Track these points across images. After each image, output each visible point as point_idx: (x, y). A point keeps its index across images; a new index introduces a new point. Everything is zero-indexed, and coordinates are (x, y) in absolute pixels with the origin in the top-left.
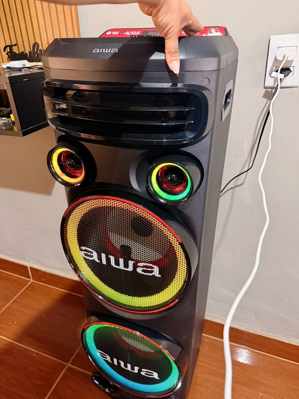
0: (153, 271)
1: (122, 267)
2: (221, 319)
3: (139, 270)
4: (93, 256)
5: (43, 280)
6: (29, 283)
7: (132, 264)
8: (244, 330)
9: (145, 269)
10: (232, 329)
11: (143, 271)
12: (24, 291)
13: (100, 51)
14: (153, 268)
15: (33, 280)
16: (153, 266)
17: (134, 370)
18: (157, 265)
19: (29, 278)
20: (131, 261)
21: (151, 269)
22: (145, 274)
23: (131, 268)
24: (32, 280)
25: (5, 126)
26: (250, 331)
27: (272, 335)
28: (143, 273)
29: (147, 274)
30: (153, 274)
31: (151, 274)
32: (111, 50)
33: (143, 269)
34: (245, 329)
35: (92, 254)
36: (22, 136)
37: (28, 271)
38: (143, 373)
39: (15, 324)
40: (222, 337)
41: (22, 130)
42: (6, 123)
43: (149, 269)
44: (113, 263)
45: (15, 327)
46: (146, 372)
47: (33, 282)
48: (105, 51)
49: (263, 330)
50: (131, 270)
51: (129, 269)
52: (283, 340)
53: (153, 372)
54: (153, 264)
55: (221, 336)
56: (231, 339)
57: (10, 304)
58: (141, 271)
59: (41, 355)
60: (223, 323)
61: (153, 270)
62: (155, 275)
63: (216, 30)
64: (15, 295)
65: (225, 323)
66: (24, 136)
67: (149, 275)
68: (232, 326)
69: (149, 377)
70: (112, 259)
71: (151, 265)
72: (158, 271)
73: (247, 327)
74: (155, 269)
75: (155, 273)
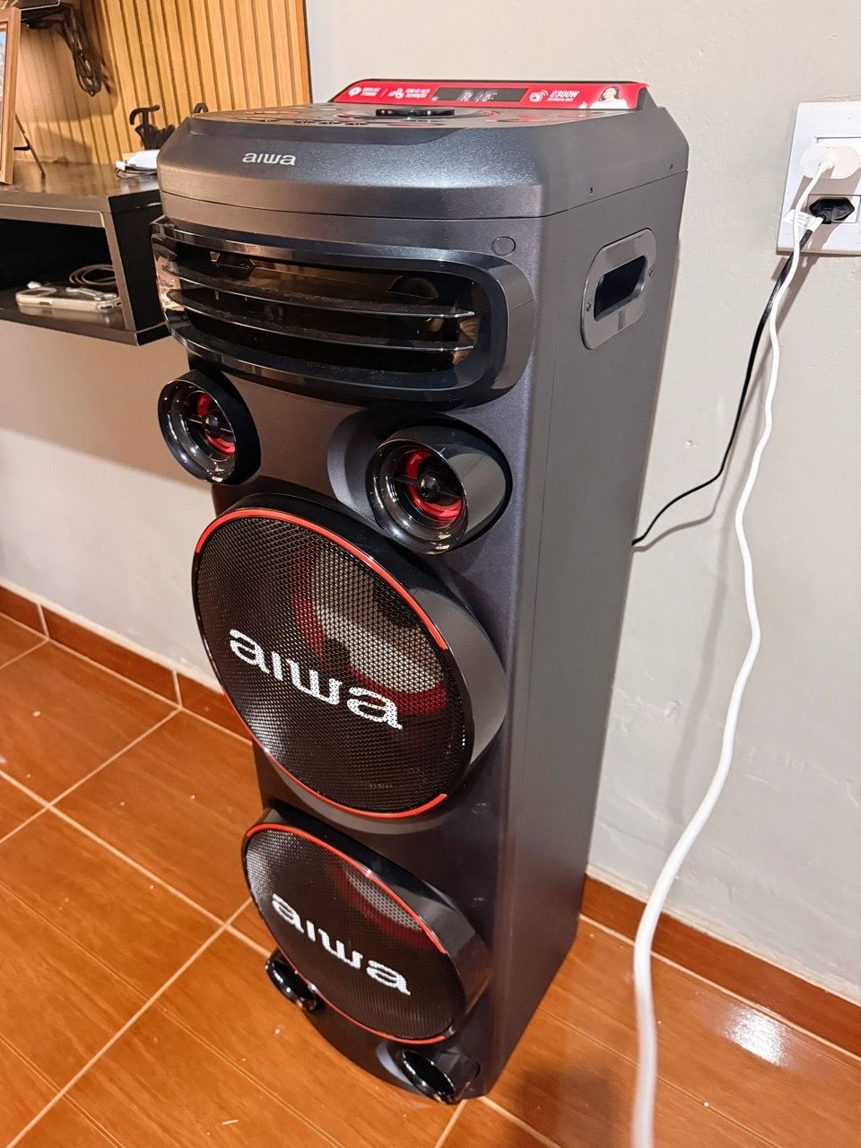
0: (384, 712)
1: (314, 691)
2: (636, 886)
3: (353, 706)
4: (255, 655)
5: (207, 709)
6: (173, 714)
7: (337, 688)
8: (695, 926)
9: (366, 704)
10: (664, 920)
11: (361, 708)
12: (155, 732)
13: (257, 159)
14: (384, 704)
15: (184, 706)
16: (384, 700)
17: (351, 960)
18: (393, 700)
19: (174, 699)
20: (334, 680)
21: (380, 708)
22: (366, 717)
23: (334, 698)
24: (180, 707)
25: (109, 314)
26: (710, 934)
27: (772, 954)
28: (362, 714)
29: (371, 717)
30: (384, 719)
31: (380, 720)
32: (281, 158)
33: (361, 703)
34: (697, 923)
35: (253, 652)
36: (135, 345)
37: (172, 682)
38: (372, 972)
39: (120, 808)
40: (632, 934)
41: (138, 329)
42: (110, 307)
43: (375, 707)
44: (296, 681)
45: (119, 814)
46: (378, 969)
47: (181, 713)
48: (268, 160)
49: (748, 937)
50: (335, 703)
51: (330, 698)
52: (803, 975)
53: (394, 973)
54: (384, 695)
55: (632, 932)
56: (659, 943)
57: (120, 756)
58: (358, 710)
59: (166, 891)
60: (642, 900)
61: (384, 709)
62: (390, 723)
63: (618, 91)
64: (135, 738)
65: (648, 900)
66: (141, 343)
67: (375, 720)
68: (666, 911)
69: (386, 986)
70: (295, 668)
71: (379, 697)
72: (395, 713)
73: (704, 919)
74: (389, 709)
75: (389, 718)
